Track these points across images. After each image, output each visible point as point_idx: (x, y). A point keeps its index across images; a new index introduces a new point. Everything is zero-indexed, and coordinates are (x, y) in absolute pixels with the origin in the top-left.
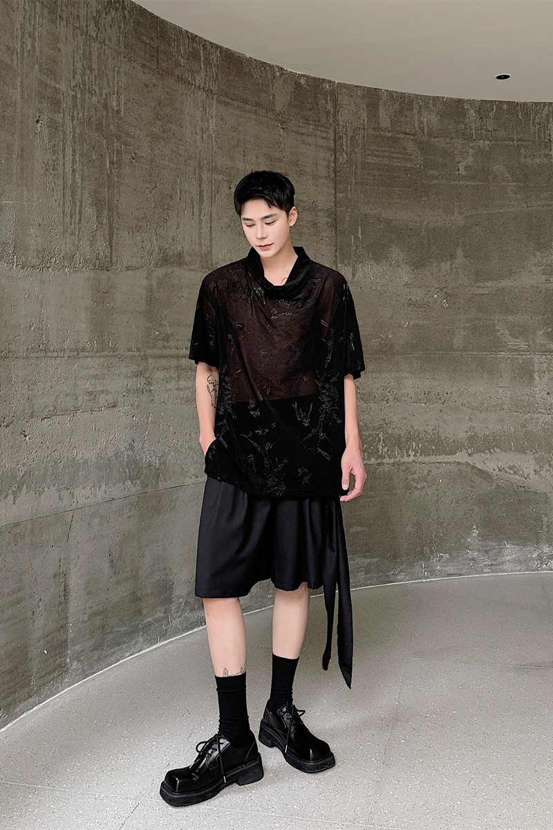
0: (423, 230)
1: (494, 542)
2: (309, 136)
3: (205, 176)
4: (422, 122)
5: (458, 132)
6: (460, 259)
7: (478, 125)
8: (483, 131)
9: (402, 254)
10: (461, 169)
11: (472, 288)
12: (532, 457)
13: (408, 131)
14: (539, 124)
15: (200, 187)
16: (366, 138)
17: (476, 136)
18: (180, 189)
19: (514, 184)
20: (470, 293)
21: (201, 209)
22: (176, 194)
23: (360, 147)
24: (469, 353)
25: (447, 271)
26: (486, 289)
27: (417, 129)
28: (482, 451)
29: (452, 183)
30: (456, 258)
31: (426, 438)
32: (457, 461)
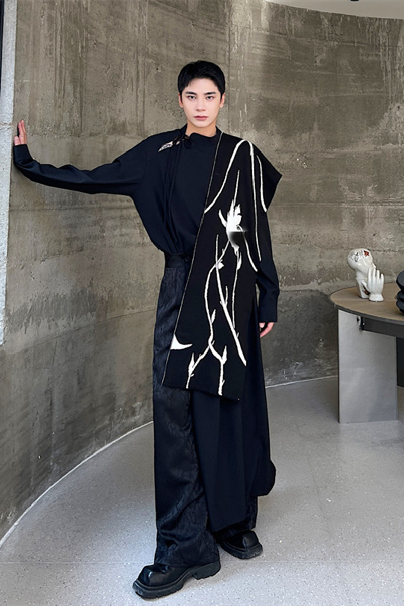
0: (290, 108)
2: (212, 31)
3: (141, 59)
4: (291, 26)
5: (316, 34)
6: (316, 131)
7: (330, 30)
8: (333, 35)
9: (275, 126)
10: (318, 62)
11: (323, 154)
13: (281, 32)
14: (372, 32)
15: (138, 69)
16: (251, 35)
17: (329, 38)
18: (125, 70)
19: (354, 75)
20: (322, 157)
21: (137, 87)
22: (122, 74)
23: (247, 41)
24: (321, 204)
25: (306, 140)
26: (333, 154)
27: (288, 30)
28: (328, 281)
29: (311, 72)
30: (313, 130)
31: (289, 271)
32: (310, 289)
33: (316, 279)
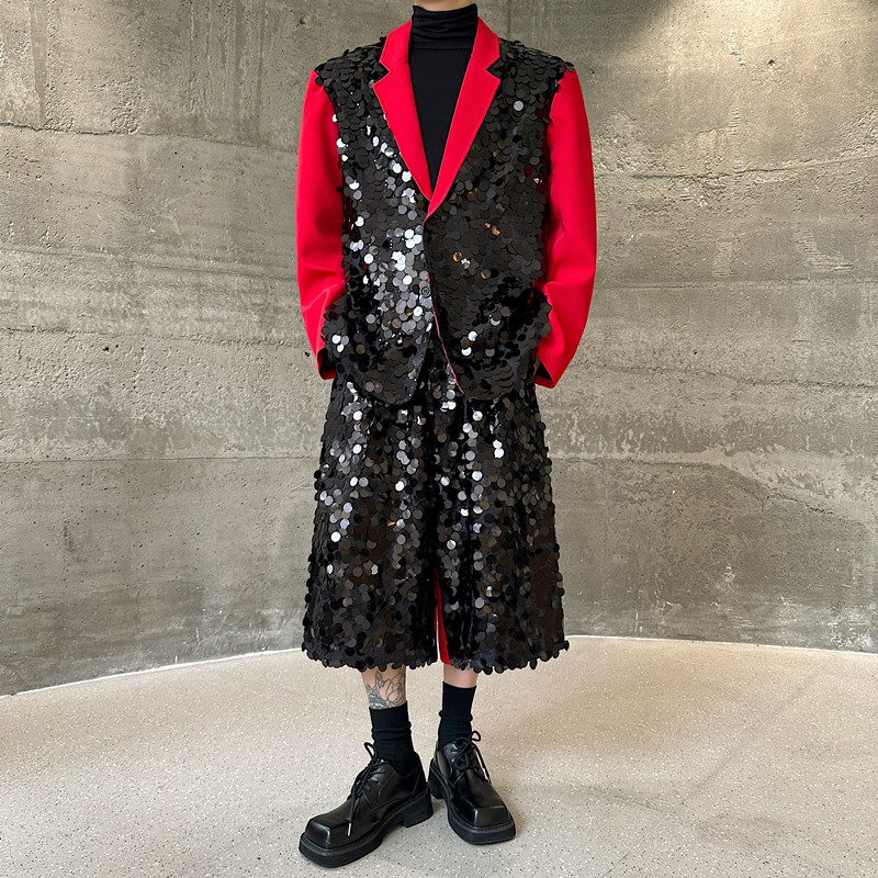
11: (753, 173)
12: (841, 462)
20: (749, 182)
21: (239, 54)
26: (779, 174)
28: (752, 449)
30: (726, 124)
32: (705, 462)
33: (722, 445)
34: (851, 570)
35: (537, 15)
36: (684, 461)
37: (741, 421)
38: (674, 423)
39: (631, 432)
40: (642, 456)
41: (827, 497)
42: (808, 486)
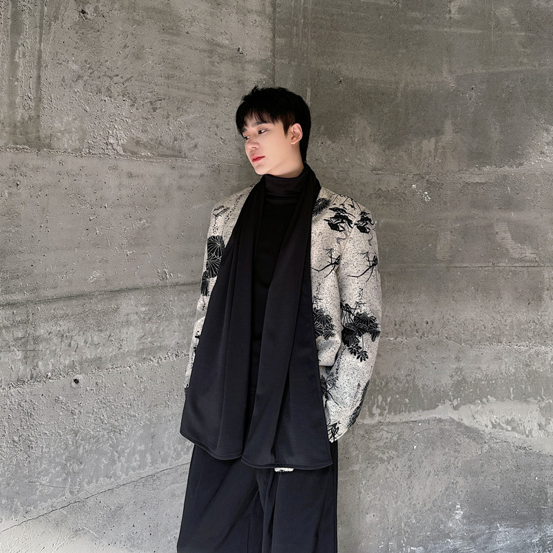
1: (484, 524)
6: (448, 136)
10: (453, 12)
11: (464, 175)
12: (536, 407)
24: (458, 265)
25: (430, 151)
26: (482, 177)
28: (472, 402)
29: (440, 30)
30: (443, 134)
31: (398, 387)
32: (438, 417)
33: (450, 401)
34: (546, 494)
35: (297, 25)
36: (422, 418)
37: (463, 379)
38: (414, 385)
39: (380, 398)
40: (390, 418)
41: (527, 436)
42: (513, 429)
